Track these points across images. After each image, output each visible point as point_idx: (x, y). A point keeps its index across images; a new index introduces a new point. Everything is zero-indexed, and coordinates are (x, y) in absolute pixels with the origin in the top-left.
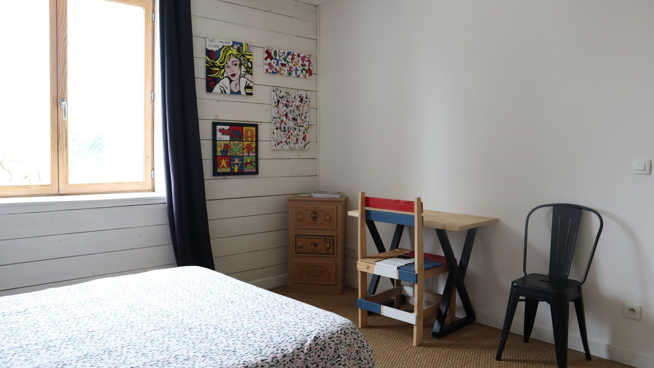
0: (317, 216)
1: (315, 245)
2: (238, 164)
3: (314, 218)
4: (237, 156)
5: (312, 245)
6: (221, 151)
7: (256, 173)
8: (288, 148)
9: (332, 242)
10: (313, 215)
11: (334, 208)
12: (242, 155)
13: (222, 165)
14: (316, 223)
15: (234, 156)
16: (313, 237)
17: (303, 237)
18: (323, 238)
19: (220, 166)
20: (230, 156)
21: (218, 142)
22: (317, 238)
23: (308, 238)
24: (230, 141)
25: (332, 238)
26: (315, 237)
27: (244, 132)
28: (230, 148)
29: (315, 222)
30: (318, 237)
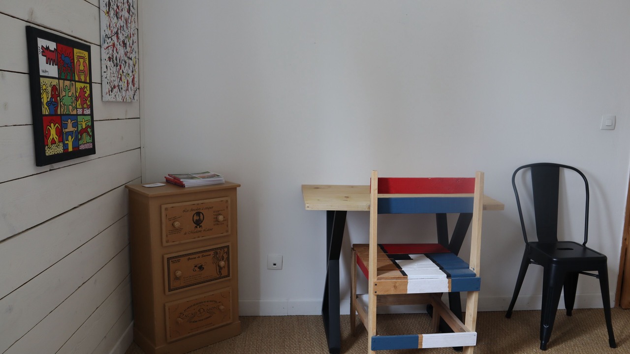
0: (202, 218)
1: (201, 268)
2: (71, 133)
3: (198, 223)
4: (70, 115)
5: (197, 269)
6: (48, 103)
7: (92, 151)
8: (120, 100)
9: (225, 256)
10: (196, 218)
11: (227, 201)
12: (75, 112)
13: (51, 137)
14: (200, 231)
15: (66, 115)
16: (197, 256)
17: (181, 259)
18: (212, 253)
19: (49, 141)
20: (61, 115)
21: (42, 79)
22: (203, 256)
23: (189, 259)
24: (59, 79)
25: (226, 250)
26: (200, 255)
27: (76, 61)
28: (60, 96)
29: (199, 229)
30: (205, 254)
